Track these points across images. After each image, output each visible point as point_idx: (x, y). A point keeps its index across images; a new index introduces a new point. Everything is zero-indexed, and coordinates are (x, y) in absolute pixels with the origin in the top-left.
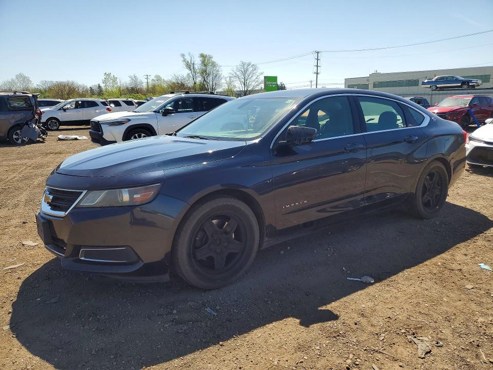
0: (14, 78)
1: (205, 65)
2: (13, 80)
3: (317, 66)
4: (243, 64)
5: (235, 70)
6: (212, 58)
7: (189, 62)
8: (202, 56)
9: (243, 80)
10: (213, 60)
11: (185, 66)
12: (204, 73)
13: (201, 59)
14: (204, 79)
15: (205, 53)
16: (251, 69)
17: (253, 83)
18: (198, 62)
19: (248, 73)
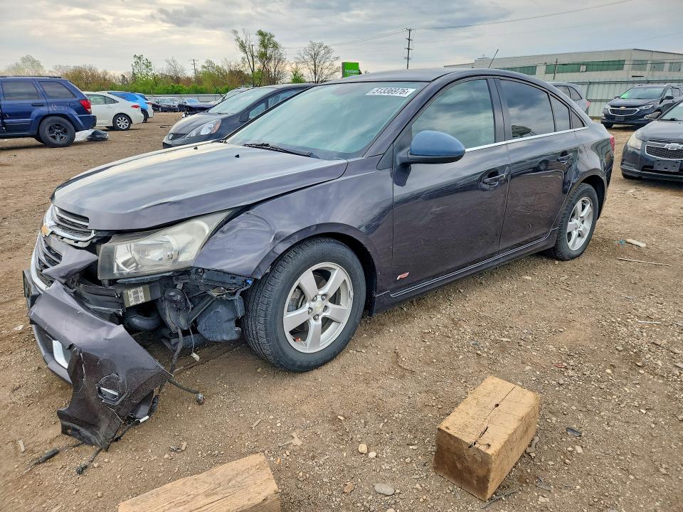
0: (19, 62)
1: (265, 47)
2: (17, 64)
3: (409, 49)
4: (314, 45)
5: (302, 52)
6: (274, 36)
7: (244, 42)
8: (261, 33)
9: (313, 67)
10: (275, 39)
11: (238, 48)
12: (264, 57)
13: (259, 37)
14: (264, 66)
15: (264, 30)
16: (323, 52)
17: (326, 72)
18: (255, 42)
19: (319, 57)
